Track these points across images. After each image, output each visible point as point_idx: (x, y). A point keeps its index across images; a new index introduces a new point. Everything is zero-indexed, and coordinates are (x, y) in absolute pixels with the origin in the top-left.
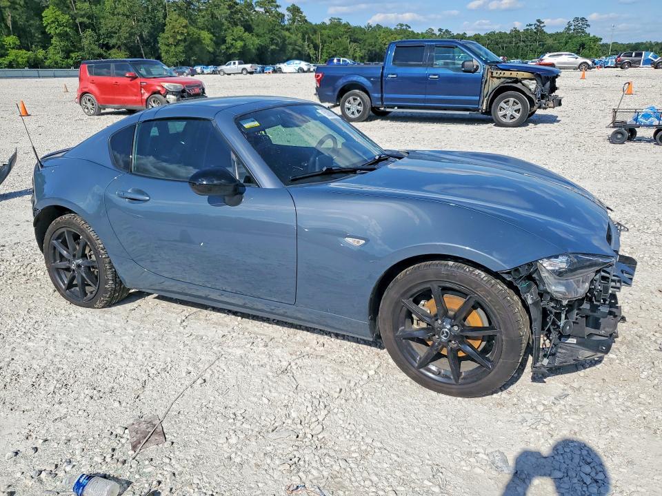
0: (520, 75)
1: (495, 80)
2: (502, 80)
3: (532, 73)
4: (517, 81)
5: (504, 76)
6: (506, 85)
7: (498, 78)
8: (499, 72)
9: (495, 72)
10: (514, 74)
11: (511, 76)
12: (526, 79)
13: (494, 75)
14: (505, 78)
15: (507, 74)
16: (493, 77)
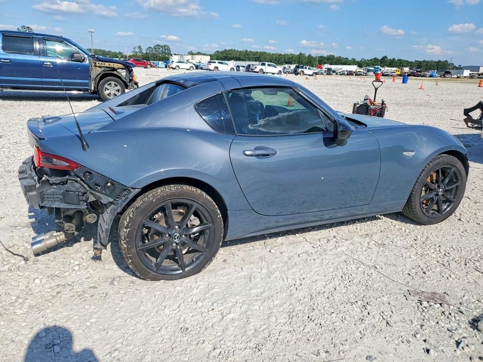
0: (116, 66)
1: (97, 68)
2: (103, 69)
3: (123, 65)
4: (114, 69)
5: (104, 66)
6: (106, 72)
7: (99, 67)
8: (100, 63)
9: (97, 63)
10: (112, 65)
11: (109, 66)
12: (120, 68)
13: (97, 65)
14: (105, 67)
15: (107, 64)
16: (96, 66)
